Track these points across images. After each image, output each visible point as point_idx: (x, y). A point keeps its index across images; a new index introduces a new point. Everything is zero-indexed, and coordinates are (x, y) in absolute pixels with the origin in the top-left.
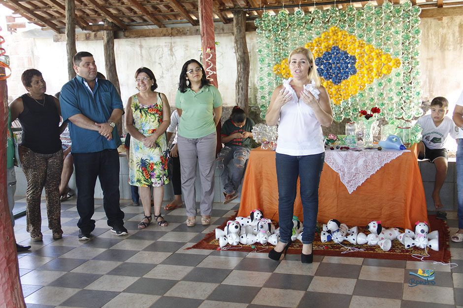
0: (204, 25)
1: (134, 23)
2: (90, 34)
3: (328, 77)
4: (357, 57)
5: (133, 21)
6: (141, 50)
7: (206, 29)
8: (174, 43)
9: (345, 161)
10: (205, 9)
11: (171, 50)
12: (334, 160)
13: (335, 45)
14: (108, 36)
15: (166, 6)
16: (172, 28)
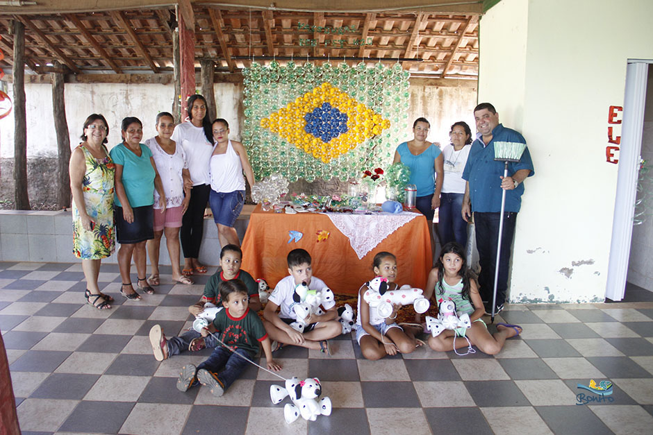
1: (88, 67)
2: (35, 76)
3: (318, 134)
4: (349, 116)
5: (88, 64)
6: (93, 97)
8: (131, 90)
9: (357, 224)
10: (187, 53)
11: (127, 98)
12: (345, 224)
13: (327, 101)
14: (57, 79)
15: (130, 51)
16: (132, 75)
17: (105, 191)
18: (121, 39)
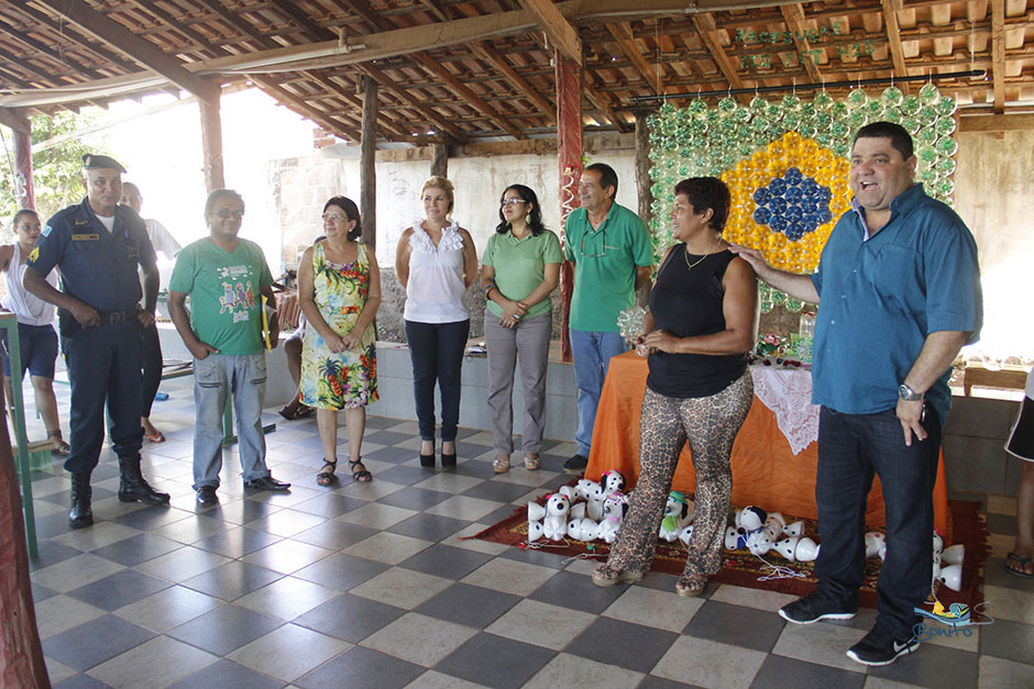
0: (563, 126)
1: (479, 132)
2: (413, 150)
3: (779, 225)
4: (832, 191)
5: (478, 129)
6: (493, 177)
7: (567, 136)
8: (545, 165)
9: (789, 388)
10: (566, 101)
11: (539, 177)
12: (768, 385)
13: (792, 166)
14: (437, 152)
15: (524, 102)
16: (537, 141)
17: (333, 308)
18: (507, 87)
